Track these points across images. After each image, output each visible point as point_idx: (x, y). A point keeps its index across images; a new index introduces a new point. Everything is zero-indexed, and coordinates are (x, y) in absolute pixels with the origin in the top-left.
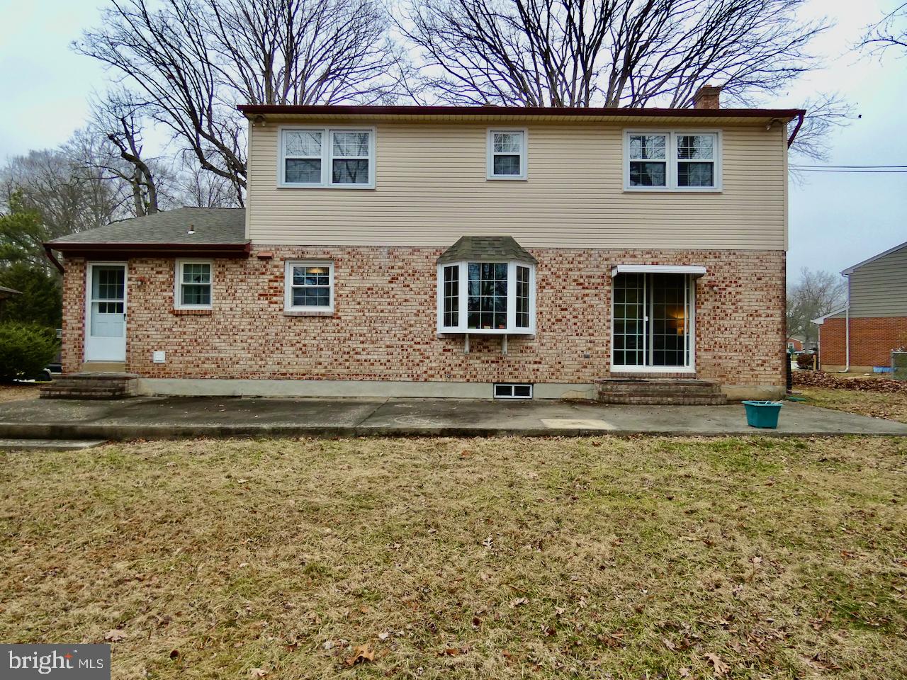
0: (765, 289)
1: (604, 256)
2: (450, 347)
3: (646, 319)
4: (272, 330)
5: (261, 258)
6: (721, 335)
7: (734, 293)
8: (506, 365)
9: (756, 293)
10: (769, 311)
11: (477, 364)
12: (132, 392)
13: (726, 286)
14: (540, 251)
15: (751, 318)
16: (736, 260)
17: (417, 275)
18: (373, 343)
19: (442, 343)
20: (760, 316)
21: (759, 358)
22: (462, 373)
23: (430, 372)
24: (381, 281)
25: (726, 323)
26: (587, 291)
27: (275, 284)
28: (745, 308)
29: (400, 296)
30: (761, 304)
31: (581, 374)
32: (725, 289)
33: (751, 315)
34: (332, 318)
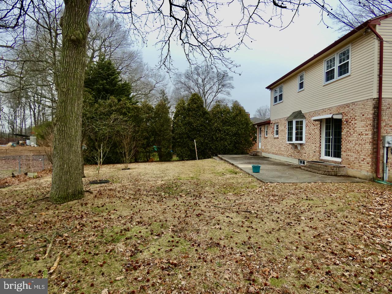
0: (365, 121)
1: (319, 113)
3: (331, 137)
4: (272, 142)
5: (272, 124)
6: (349, 145)
7: (354, 124)
8: (300, 154)
9: (362, 123)
10: (366, 132)
11: (295, 153)
12: (260, 155)
13: (351, 120)
15: (359, 136)
16: (355, 107)
18: (282, 145)
20: (363, 135)
21: (362, 157)
22: (293, 155)
23: (289, 154)
24: (283, 128)
25: (351, 139)
26: (315, 127)
27: (273, 130)
28: (358, 131)
30: (364, 128)
31: (313, 158)
32: (351, 122)
33: (360, 135)
34: (278, 138)
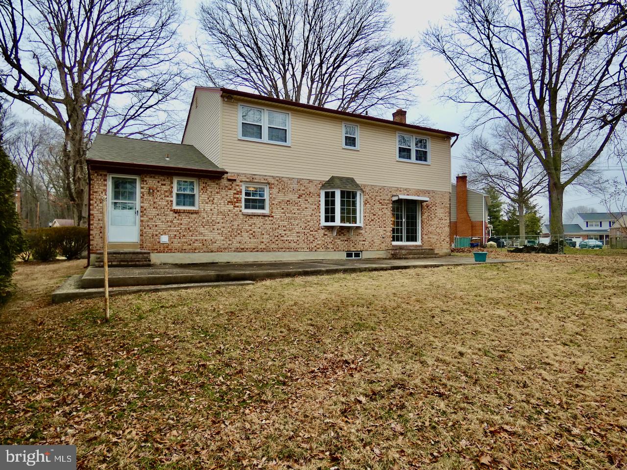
0: (445, 208)
1: (390, 190)
2: (327, 233)
3: (404, 220)
4: (235, 223)
5: (229, 180)
7: (434, 210)
8: (351, 242)
9: (442, 210)
11: (338, 242)
13: (432, 206)
14: (365, 186)
15: (440, 221)
16: (435, 195)
17: (311, 195)
18: (290, 231)
19: (323, 231)
20: (443, 220)
21: (442, 238)
22: (332, 246)
23: (318, 246)
24: (293, 197)
27: (237, 196)
28: (438, 216)
29: (303, 206)
30: (443, 215)
31: (381, 246)
32: (432, 208)
33: (440, 219)
34: (269, 216)
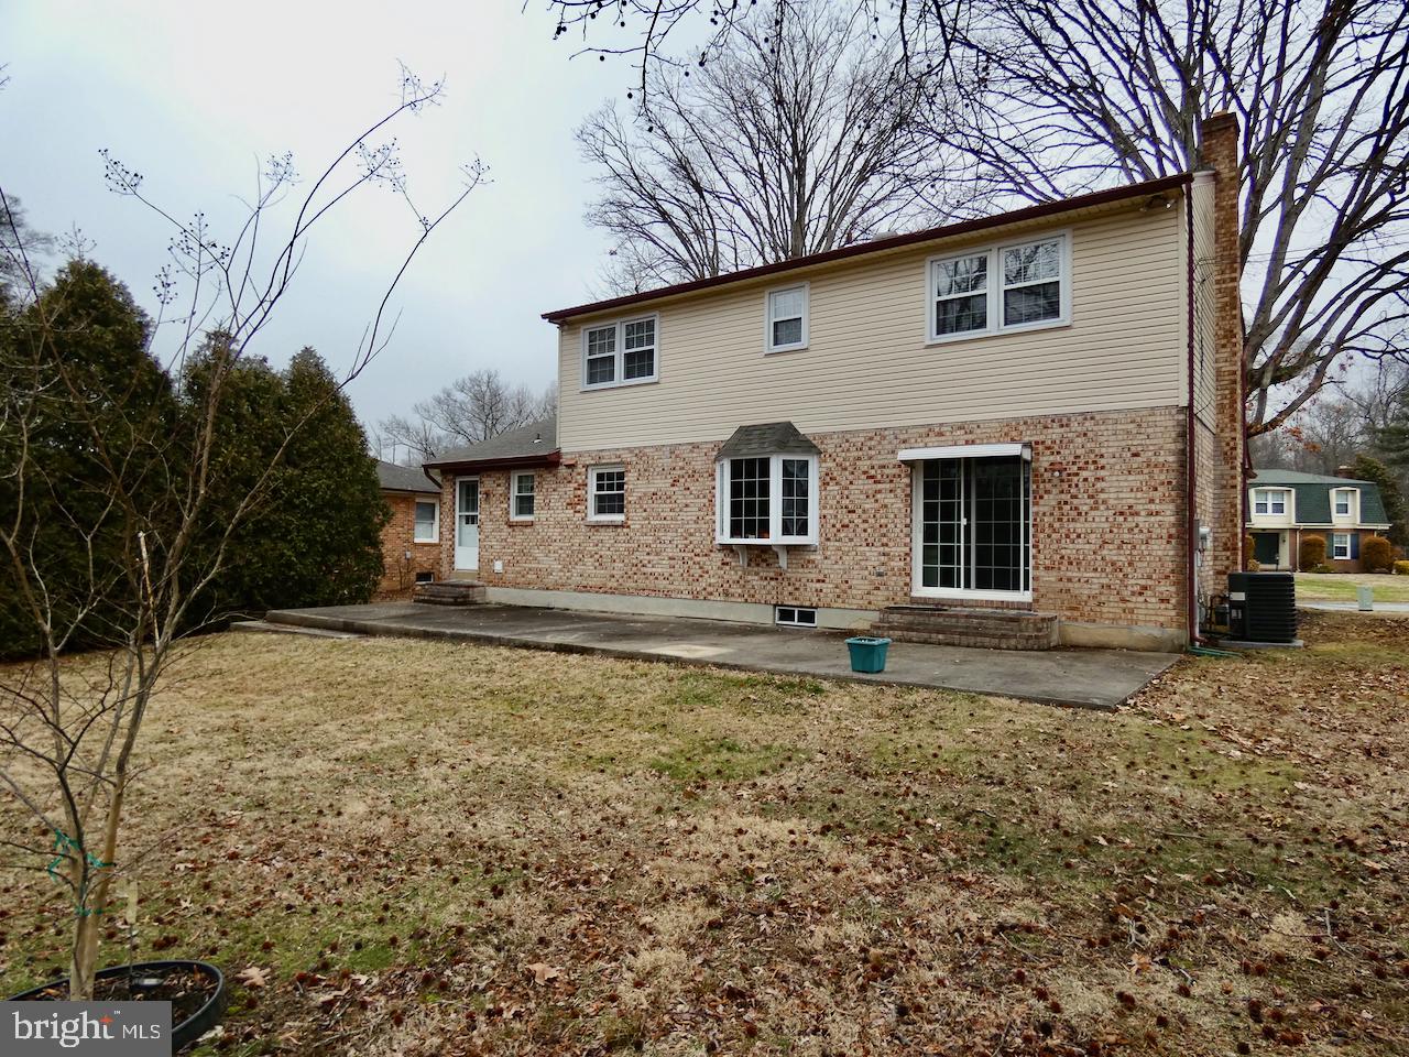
0: (1146, 471)
1: (902, 437)
2: (728, 560)
3: (964, 521)
4: (576, 541)
5: (569, 466)
6: (1071, 546)
7: (1092, 480)
8: (785, 583)
9: (1131, 478)
10: (1153, 507)
11: (754, 580)
12: (479, 600)
13: (1079, 468)
14: (823, 437)
15: (1121, 519)
16: (1095, 428)
17: (697, 475)
18: (657, 554)
19: (721, 555)
20: (1137, 514)
21: (1135, 582)
22: (740, 591)
23: (710, 589)
24: (662, 484)
25: (1080, 526)
26: (879, 486)
27: (579, 492)
28: (1111, 502)
29: (682, 501)
30: (1139, 495)
31: (872, 598)
32: (1077, 474)
33: (1122, 514)
34: (622, 526)
